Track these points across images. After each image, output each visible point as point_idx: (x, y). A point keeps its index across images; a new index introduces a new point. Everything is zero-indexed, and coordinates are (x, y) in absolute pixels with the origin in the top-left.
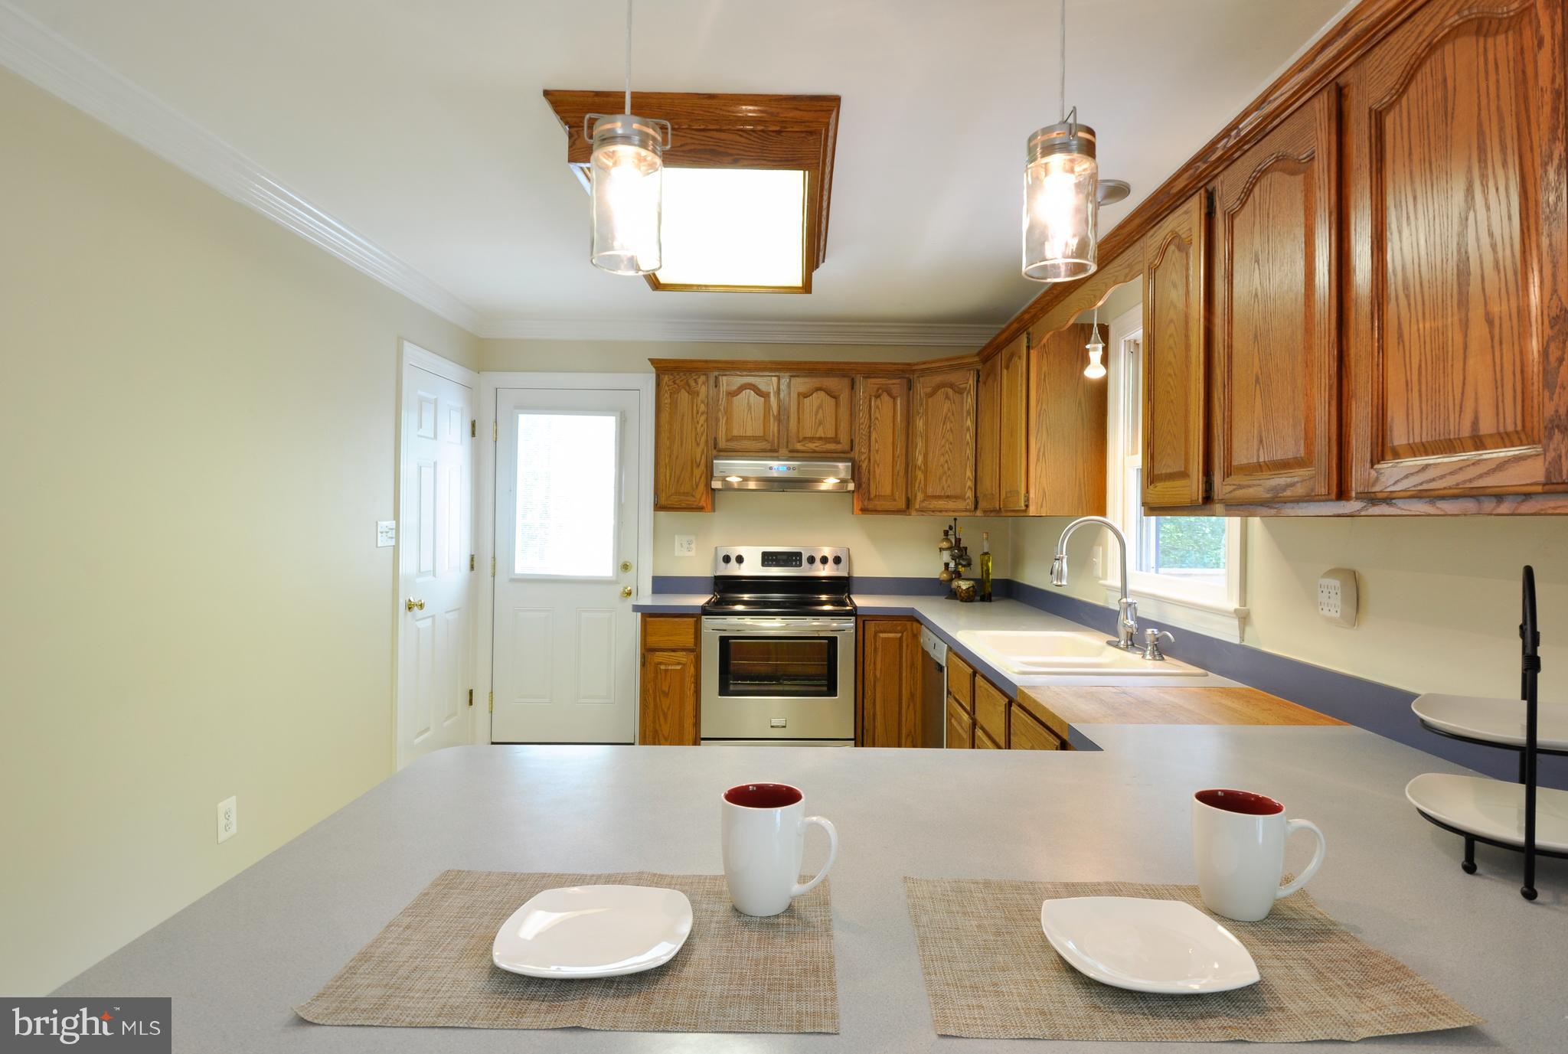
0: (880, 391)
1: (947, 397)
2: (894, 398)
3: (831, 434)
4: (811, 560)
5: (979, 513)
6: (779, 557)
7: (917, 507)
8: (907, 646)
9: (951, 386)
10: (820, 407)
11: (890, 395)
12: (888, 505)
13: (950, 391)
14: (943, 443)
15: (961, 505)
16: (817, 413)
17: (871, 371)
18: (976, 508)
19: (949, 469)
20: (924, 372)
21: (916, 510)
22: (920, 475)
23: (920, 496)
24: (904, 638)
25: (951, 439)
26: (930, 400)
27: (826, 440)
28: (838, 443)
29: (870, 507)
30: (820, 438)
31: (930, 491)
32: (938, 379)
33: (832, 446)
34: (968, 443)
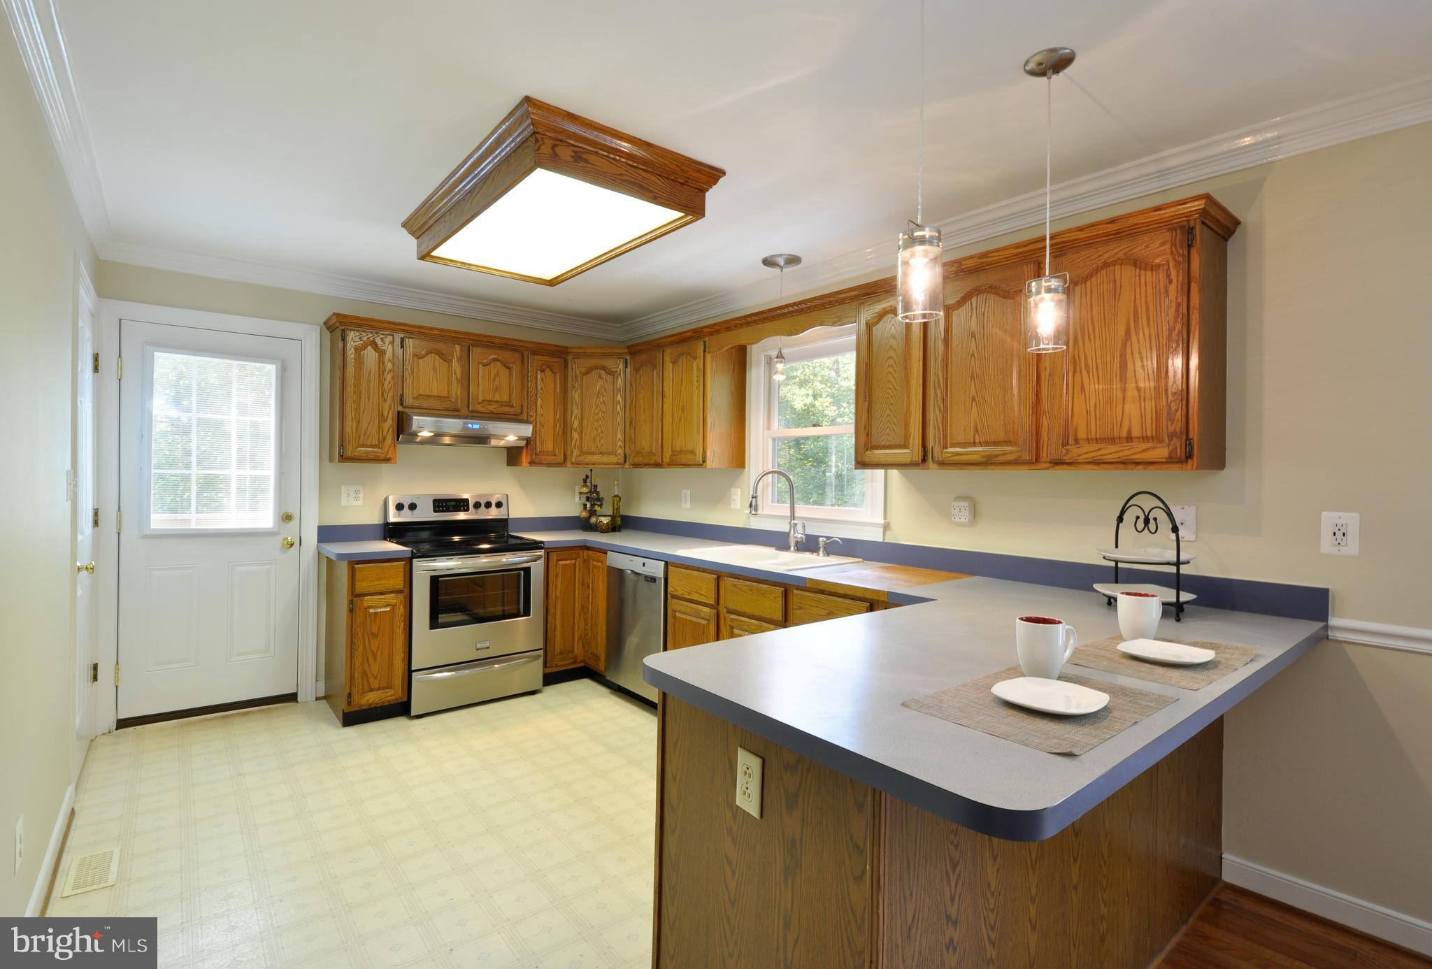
0: (544, 367)
1: (600, 377)
2: (554, 373)
3: (505, 398)
4: (477, 505)
5: (627, 465)
6: (449, 504)
7: (574, 460)
8: (580, 569)
9: (604, 368)
10: (497, 374)
11: (552, 370)
12: (550, 459)
13: (603, 372)
14: (596, 412)
15: (613, 459)
16: (494, 379)
17: (538, 349)
18: (625, 462)
19: (602, 432)
20: (578, 356)
21: (572, 463)
22: (576, 436)
23: (576, 452)
24: (577, 564)
25: (604, 409)
26: (585, 377)
27: (501, 403)
28: (512, 406)
29: (538, 460)
30: (497, 402)
31: (585, 449)
32: (593, 362)
33: (507, 409)
34: (618, 413)
